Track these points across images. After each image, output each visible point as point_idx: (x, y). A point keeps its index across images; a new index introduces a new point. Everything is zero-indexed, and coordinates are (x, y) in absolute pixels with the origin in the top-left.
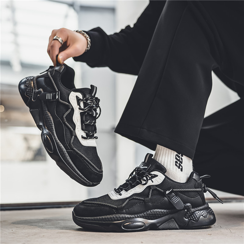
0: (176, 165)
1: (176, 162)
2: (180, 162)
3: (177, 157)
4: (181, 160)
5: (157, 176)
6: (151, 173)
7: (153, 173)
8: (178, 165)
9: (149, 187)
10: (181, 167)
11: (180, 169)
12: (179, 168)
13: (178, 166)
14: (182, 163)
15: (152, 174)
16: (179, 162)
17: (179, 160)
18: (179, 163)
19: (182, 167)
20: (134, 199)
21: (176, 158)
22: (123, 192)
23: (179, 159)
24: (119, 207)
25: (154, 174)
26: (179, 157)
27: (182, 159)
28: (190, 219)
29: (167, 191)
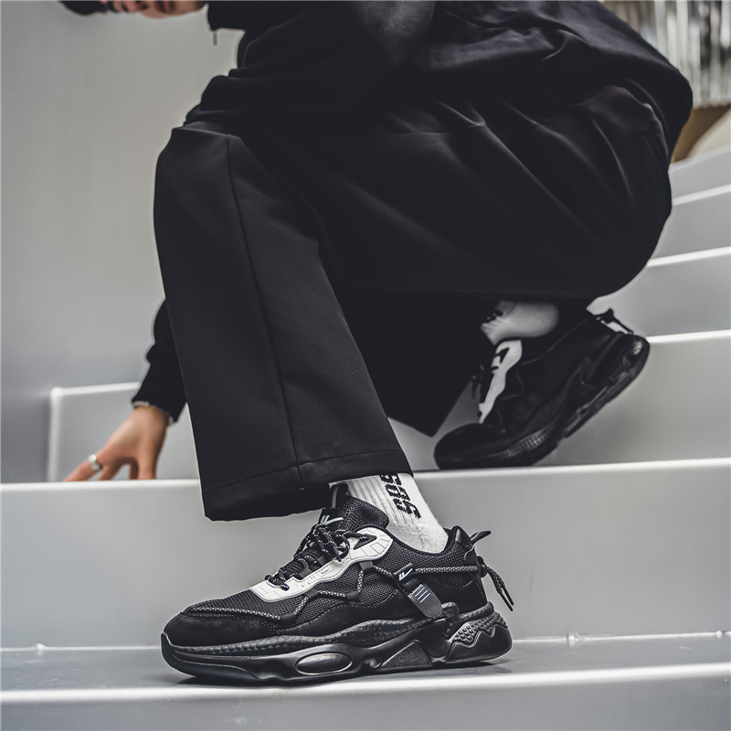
0: (399, 508)
1: (396, 501)
2: (403, 497)
3: (390, 490)
4: (402, 493)
5: (375, 538)
6: (359, 532)
7: (362, 532)
8: (403, 505)
9: (357, 565)
10: (412, 509)
11: (413, 515)
12: (410, 512)
13: (405, 508)
14: (409, 499)
15: (361, 535)
16: (401, 500)
17: (399, 495)
18: (404, 502)
19: (414, 506)
20: (319, 596)
21: (389, 492)
22: (292, 582)
23: (396, 492)
24: (284, 617)
25: (366, 535)
26: (394, 488)
27: (402, 490)
28: (458, 641)
29: (401, 573)
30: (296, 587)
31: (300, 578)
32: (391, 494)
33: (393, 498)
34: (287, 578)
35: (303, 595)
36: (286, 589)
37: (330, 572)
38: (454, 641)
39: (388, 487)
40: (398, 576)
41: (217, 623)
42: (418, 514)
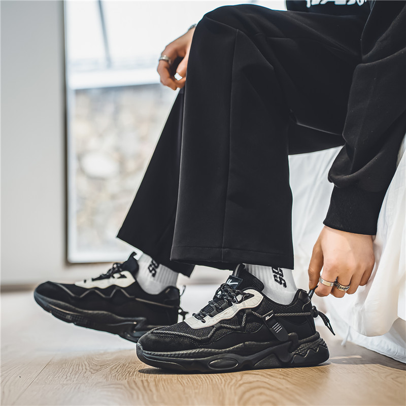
0: (276, 280)
1: (275, 276)
2: (280, 274)
3: (274, 269)
5: (253, 296)
7: (246, 292)
8: (278, 279)
11: (282, 286)
12: (281, 283)
13: (279, 281)
14: (283, 276)
16: (278, 276)
17: (278, 273)
18: (280, 277)
19: (284, 281)
20: (222, 327)
21: (273, 271)
22: (207, 318)
23: (277, 271)
24: (203, 338)
26: (277, 269)
27: (281, 271)
28: (297, 354)
29: (267, 316)
30: (210, 321)
31: (212, 316)
32: (274, 272)
33: (274, 274)
34: (205, 316)
35: (213, 327)
36: (204, 322)
37: (229, 313)
38: (295, 354)
40: (265, 317)
41: (168, 340)
42: (285, 285)
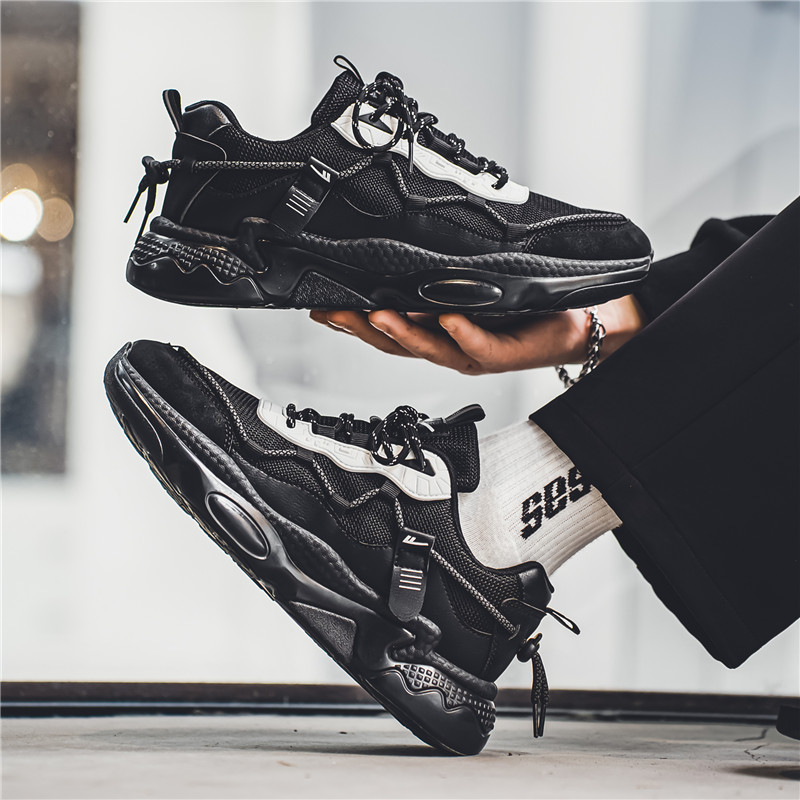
0: (526, 504)
1: (536, 497)
2: (549, 507)
3: (555, 485)
4: (555, 504)
5: (431, 473)
6: (424, 452)
7: (427, 455)
10: (532, 522)
11: (523, 526)
12: (525, 519)
13: (530, 512)
14: (549, 515)
15: (422, 457)
16: (542, 503)
17: (549, 498)
18: (540, 508)
19: (538, 525)
23: (555, 494)
25: (427, 461)
26: (561, 490)
29: (412, 535)
30: (302, 435)
31: (315, 431)
32: (548, 488)
33: (542, 492)
35: (296, 447)
36: (290, 425)
37: (353, 458)
38: (397, 668)
39: (560, 480)
41: (188, 381)
42: (527, 533)
